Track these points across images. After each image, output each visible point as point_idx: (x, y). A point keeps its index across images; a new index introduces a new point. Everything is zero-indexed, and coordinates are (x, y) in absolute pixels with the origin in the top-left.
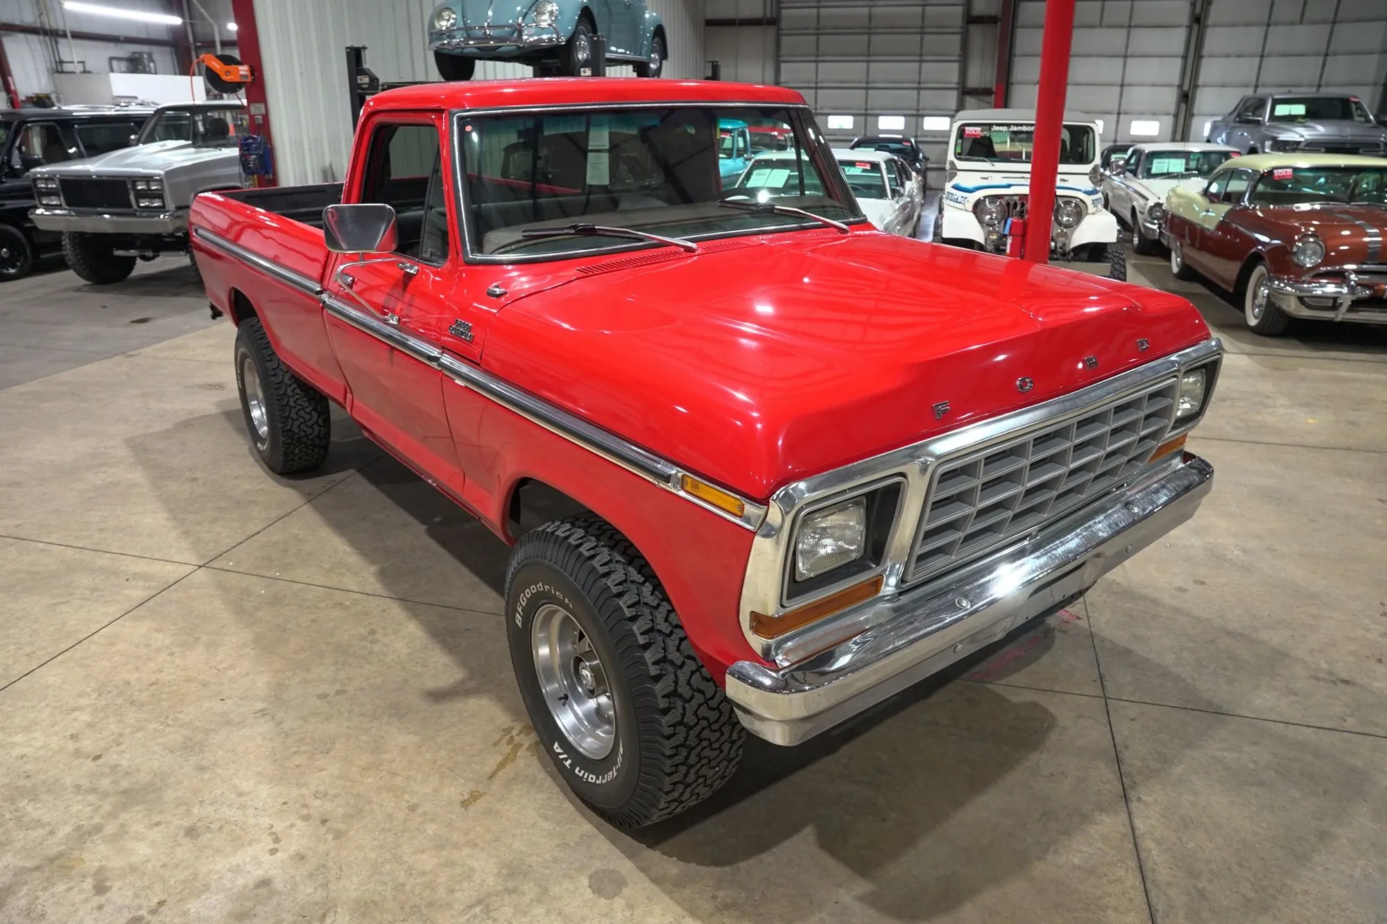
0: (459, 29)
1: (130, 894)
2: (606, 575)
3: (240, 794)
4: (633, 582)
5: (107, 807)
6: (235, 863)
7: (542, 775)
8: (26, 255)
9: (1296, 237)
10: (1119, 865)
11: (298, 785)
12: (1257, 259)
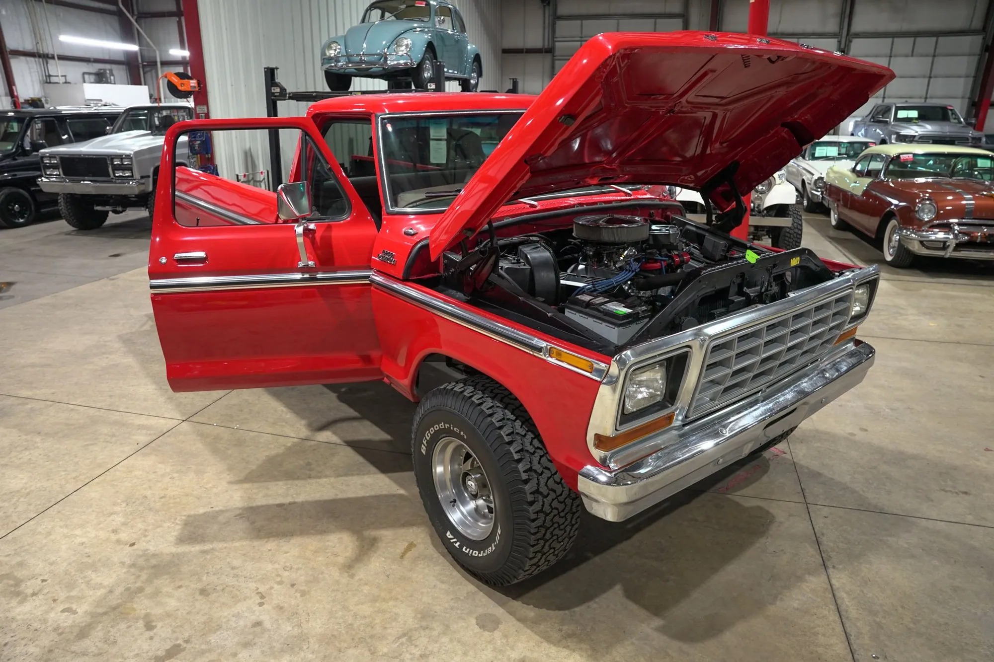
0: (343, 56)
1: (169, 630)
2: (491, 415)
3: (233, 568)
4: (508, 419)
5: (144, 576)
6: (236, 611)
7: (436, 555)
8: (31, 209)
9: (917, 201)
10: (824, 608)
11: (271, 562)
12: (891, 215)
